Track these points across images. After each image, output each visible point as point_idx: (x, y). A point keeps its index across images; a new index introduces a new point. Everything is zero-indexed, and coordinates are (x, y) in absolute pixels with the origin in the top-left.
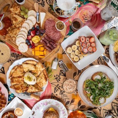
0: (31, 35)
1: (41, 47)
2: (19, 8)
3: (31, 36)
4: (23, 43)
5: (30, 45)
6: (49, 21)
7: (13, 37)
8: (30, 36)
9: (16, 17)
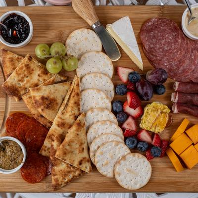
0: (128, 115)
1: (186, 129)
2: (33, 60)
3: (133, 118)
4: (124, 158)
5: (150, 146)
6: (149, 31)
7: (80, 163)
8: (130, 120)
9: (45, 96)
